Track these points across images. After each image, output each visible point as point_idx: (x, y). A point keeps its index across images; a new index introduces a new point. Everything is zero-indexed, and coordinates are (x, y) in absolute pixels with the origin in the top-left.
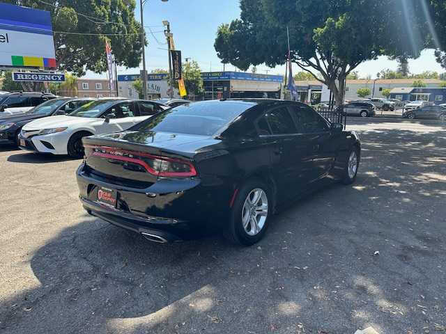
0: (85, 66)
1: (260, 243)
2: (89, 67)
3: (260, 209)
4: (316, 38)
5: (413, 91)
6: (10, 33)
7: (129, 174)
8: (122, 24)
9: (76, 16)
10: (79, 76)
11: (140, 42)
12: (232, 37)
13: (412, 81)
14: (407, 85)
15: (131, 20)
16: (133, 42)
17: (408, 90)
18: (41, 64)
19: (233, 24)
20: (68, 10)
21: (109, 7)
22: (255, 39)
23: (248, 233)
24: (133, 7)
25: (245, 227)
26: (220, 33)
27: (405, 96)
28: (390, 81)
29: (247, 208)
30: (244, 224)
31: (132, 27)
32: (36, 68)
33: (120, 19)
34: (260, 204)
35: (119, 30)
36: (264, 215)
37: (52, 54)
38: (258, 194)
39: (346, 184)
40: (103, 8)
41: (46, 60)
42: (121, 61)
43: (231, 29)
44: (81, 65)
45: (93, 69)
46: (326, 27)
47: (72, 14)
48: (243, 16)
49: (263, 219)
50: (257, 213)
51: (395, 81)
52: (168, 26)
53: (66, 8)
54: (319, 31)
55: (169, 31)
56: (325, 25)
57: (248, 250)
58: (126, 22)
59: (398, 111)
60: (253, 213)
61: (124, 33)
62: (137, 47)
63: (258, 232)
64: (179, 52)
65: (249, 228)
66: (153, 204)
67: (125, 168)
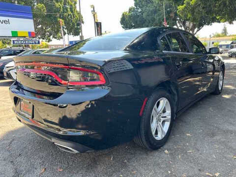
0: (51, 37)
1: (166, 146)
2: (54, 37)
3: (164, 116)
4: (179, 12)
5: (232, 43)
6: (10, 19)
7: (53, 88)
8: (70, 13)
9: (45, 9)
10: (49, 42)
11: (80, 22)
12: (130, 17)
13: (231, 38)
14: (229, 40)
15: (75, 10)
16: (76, 22)
17: (229, 43)
18: (27, 35)
19: (130, 10)
20: (41, 5)
21: (63, 3)
22: (142, 16)
23: (156, 138)
24: (75, 3)
25: (154, 133)
26: (123, 15)
27: (227, 46)
28: (218, 38)
29: (154, 115)
30: (152, 130)
31: (75, 13)
32: (25, 37)
33: (69, 10)
34: (164, 111)
35: (68, 16)
36: (168, 121)
37: (33, 30)
38: (163, 102)
39: (218, 94)
40: (59, 4)
41: (30, 33)
42: (70, 33)
43: (129, 12)
44: (50, 36)
45: (56, 38)
46: (184, 5)
47: (43, 7)
48: (136, 5)
49: (167, 124)
50: (162, 119)
51: (221, 38)
52: (94, 8)
53: (39, 4)
54: (181, 8)
55: (94, 11)
56: (184, 3)
57: (156, 153)
58: (72, 12)
59: (226, 54)
60: (159, 120)
61: (71, 17)
62: (79, 25)
63: (163, 136)
64: (100, 23)
65: (156, 133)
66: (64, 115)
67: (49, 84)
